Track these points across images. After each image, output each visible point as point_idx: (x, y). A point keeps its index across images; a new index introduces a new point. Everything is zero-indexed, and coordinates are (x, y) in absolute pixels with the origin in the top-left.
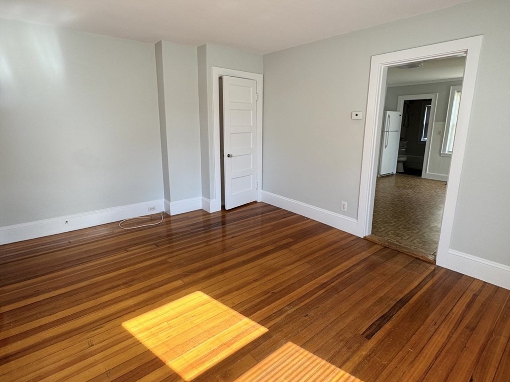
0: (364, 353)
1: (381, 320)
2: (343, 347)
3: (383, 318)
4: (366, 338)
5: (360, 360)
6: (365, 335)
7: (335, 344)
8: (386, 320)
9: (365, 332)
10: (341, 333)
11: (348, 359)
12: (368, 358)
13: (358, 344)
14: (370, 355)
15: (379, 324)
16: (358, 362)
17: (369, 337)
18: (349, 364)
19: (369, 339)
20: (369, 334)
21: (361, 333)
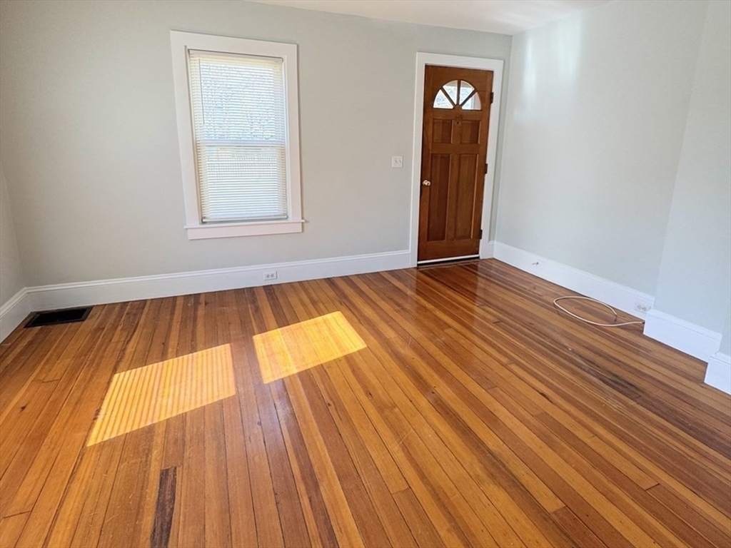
0: (155, 452)
1: (167, 519)
2: (184, 435)
3: (165, 527)
4: (167, 471)
5: (154, 442)
6: (171, 474)
7: (195, 430)
8: (158, 531)
9: (175, 475)
10: (201, 445)
11: (167, 431)
12: (147, 452)
13: (170, 453)
14: (147, 456)
15: (163, 509)
16: (155, 438)
17: (164, 474)
18: (161, 430)
19: (162, 474)
20: (166, 479)
21: (177, 469)
